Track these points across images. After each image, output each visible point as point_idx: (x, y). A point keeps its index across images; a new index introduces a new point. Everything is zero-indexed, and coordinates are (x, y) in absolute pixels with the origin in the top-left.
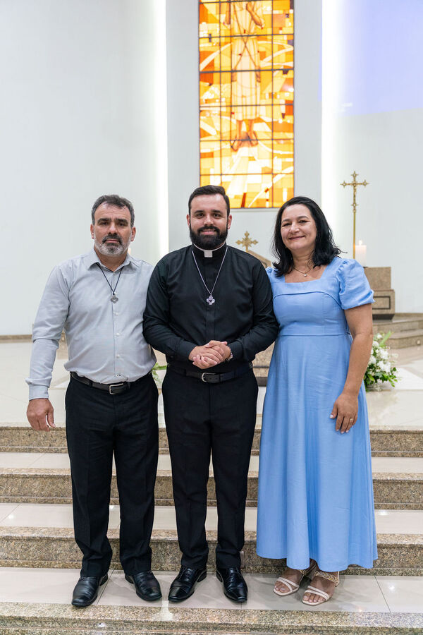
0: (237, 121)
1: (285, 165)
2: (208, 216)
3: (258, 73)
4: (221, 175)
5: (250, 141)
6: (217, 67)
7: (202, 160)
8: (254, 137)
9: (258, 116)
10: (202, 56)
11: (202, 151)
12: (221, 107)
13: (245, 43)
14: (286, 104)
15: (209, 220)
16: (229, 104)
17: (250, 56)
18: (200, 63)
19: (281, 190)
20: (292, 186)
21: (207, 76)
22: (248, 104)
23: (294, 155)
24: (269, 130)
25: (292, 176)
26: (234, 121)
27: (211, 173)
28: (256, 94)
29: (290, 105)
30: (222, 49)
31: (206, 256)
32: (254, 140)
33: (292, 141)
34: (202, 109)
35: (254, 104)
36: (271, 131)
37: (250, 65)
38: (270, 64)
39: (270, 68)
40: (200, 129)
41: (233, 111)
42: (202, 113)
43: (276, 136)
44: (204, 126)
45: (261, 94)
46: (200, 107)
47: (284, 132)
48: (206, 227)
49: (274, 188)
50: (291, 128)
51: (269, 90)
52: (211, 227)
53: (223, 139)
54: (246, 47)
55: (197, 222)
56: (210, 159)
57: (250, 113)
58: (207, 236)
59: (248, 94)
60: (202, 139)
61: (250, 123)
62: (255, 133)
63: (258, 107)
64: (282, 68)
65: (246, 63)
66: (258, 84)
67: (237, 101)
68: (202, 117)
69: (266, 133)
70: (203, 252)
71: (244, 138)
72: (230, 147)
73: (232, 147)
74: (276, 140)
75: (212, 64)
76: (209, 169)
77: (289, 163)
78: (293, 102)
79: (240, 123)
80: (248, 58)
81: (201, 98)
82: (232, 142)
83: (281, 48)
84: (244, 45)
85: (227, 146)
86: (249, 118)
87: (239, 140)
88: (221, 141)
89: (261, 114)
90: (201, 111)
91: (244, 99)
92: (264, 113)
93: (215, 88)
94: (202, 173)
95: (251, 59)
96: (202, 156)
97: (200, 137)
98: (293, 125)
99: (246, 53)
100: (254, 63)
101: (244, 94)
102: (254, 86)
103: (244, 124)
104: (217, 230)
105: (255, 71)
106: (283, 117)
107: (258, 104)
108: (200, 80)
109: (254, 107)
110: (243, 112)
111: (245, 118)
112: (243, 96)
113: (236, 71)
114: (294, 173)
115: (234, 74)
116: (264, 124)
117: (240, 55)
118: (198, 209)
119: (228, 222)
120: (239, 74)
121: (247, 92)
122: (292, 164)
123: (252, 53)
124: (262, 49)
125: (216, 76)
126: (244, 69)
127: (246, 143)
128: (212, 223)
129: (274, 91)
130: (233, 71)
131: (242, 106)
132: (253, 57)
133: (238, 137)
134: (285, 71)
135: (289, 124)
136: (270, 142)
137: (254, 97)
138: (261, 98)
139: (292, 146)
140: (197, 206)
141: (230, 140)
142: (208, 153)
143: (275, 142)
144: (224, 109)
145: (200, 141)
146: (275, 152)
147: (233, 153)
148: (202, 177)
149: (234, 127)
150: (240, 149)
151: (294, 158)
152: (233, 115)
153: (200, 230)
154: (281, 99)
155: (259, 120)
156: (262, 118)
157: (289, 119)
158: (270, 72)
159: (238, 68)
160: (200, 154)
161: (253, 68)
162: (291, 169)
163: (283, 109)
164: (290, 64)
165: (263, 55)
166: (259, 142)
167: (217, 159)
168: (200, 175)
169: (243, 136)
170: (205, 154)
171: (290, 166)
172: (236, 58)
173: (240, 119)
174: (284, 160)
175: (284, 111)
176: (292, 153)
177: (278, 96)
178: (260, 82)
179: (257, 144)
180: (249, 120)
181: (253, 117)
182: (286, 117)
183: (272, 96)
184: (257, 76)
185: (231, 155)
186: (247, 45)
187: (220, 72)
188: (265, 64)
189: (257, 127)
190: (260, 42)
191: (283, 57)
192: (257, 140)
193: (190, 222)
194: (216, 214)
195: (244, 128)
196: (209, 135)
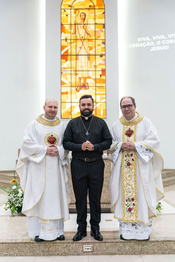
0: (79, 77)
1: (102, 99)
2: (86, 105)
3: (88, 56)
4: (71, 102)
5: (85, 87)
6: (69, 53)
7: (62, 95)
8: (87, 85)
9: (89, 76)
10: (62, 48)
11: (62, 91)
12: (71, 71)
13: (83, 43)
14: (102, 71)
15: (86, 107)
16: (75, 70)
17: (85, 48)
18: (61, 51)
19: (100, 110)
20: (105, 109)
21: (64, 57)
22: (84, 70)
23: (106, 93)
24: (94, 82)
25: (105, 103)
26: (77, 78)
27: (66, 102)
28: (88, 65)
29: (104, 71)
30: (72, 45)
31: (86, 119)
32: (87, 87)
33: (105, 87)
34: (62, 72)
35: (87, 70)
36: (95, 82)
37: (85, 52)
38: (94, 52)
39: (94, 54)
40: (61, 81)
41: (77, 73)
42: (62, 74)
43: (97, 85)
44: (63, 80)
45: (90, 65)
46: (61, 71)
47: (101, 83)
48: (86, 109)
49: (97, 109)
50: (105, 81)
51: (94, 64)
52: (87, 109)
53: (72, 86)
54: (83, 44)
55: (83, 108)
56: (66, 95)
57: (85, 74)
58: (86, 112)
59: (84, 66)
60: (62, 86)
61: (85, 78)
62: (87, 83)
63: (89, 71)
64: (100, 54)
65: (83, 52)
66: (89, 61)
67: (79, 68)
68: (62, 76)
69: (92, 83)
70: (85, 118)
71: (82, 86)
72: (75, 90)
73: (76, 90)
74: (97, 87)
75: (67, 51)
76: (65, 100)
77: (104, 97)
78: (105, 69)
79: (80, 78)
80: (84, 49)
81: (62, 67)
82: (77, 87)
83: (99, 45)
84: (82, 44)
85: (74, 89)
86: (84, 76)
87: (80, 87)
88: (71, 87)
89: (90, 74)
90: (62, 73)
91: (82, 68)
92: (91, 74)
93: (68, 62)
94: (62, 102)
95: (86, 50)
96: (62, 93)
97: (61, 85)
98: (105, 80)
99: (83, 47)
100: (87, 52)
101: (82, 66)
102: (87, 62)
103: (82, 79)
104: (89, 110)
105: (87, 55)
106: (101, 77)
107: (89, 70)
108: (61, 59)
109: (87, 72)
110: (82, 74)
111: (82, 76)
112: (81, 67)
113: (78, 55)
114: (106, 102)
115: (78, 56)
116: (92, 79)
117: (80, 48)
118: (83, 103)
119: (93, 107)
120: (80, 56)
121: (83, 65)
122: (105, 98)
123: (86, 47)
124: (90, 46)
125: (69, 57)
126: (82, 54)
127: (83, 88)
128: (88, 108)
129: (96, 64)
130: (77, 55)
131: (81, 71)
132: (86, 49)
133: (79, 85)
134: (101, 56)
135: (103, 80)
136: (95, 88)
137: (87, 67)
138: (90, 68)
139: (105, 89)
140: (82, 102)
141: (76, 87)
142: (65, 92)
143: (97, 88)
144: (73, 72)
145: (61, 87)
146: (97, 92)
147: (77, 92)
148: (62, 103)
149: (78, 80)
150: (80, 91)
151: (106, 95)
152: (77, 75)
153: (84, 110)
154: (100, 68)
155: (89, 77)
156: (90, 76)
157: (103, 77)
158: (94, 56)
159: (80, 54)
160: (61, 92)
161: (86, 54)
162: (104, 100)
163: (100, 73)
164: (104, 53)
165: (91, 49)
166: (89, 87)
167: (69, 95)
168: (61, 102)
169: (82, 84)
170: (63, 92)
171: (104, 99)
172: (78, 49)
173: (81, 77)
174: (101, 96)
175: (101, 74)
176: (105, 93)
177: (98, 67)
178: (89, 60)
179: (88, 88)
180: (85, 77)
181: (87, 76)
182: (102, 76)
183: (95, 66)
184: (88, 58)
185: (76, 94)
186: (84, 43)
187: (71, 55)
188: (92, 52)
189: (88, 81)
190: (89, 43)
191: (100, 50)
192: (88, 87)
193: (80, 107)
194: (89, 105)
195: (82, 81)
196: (66, 84)
